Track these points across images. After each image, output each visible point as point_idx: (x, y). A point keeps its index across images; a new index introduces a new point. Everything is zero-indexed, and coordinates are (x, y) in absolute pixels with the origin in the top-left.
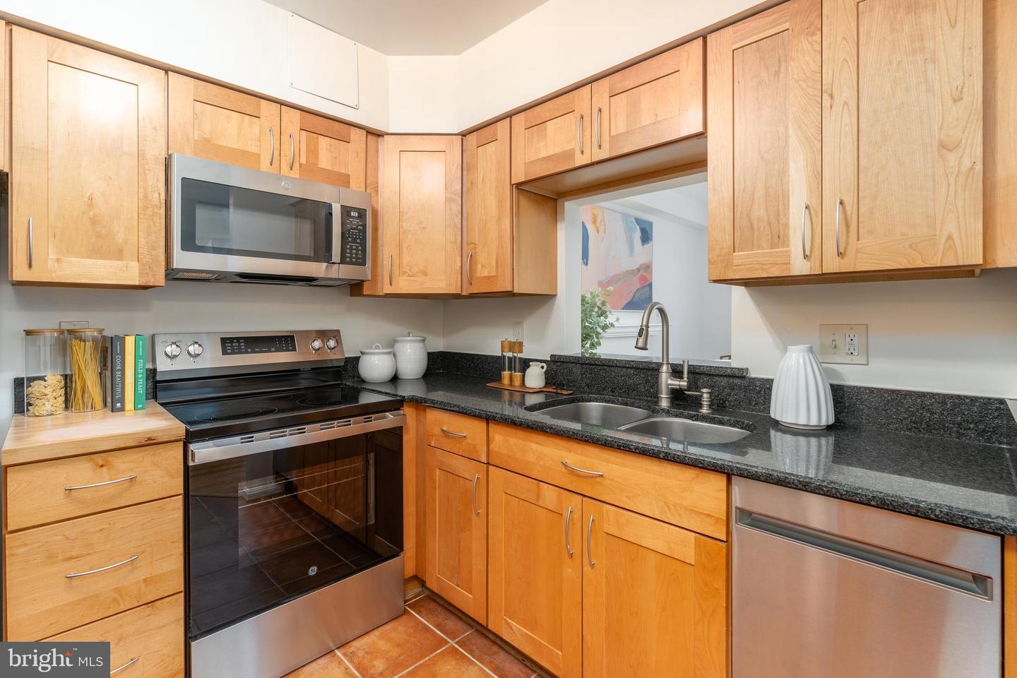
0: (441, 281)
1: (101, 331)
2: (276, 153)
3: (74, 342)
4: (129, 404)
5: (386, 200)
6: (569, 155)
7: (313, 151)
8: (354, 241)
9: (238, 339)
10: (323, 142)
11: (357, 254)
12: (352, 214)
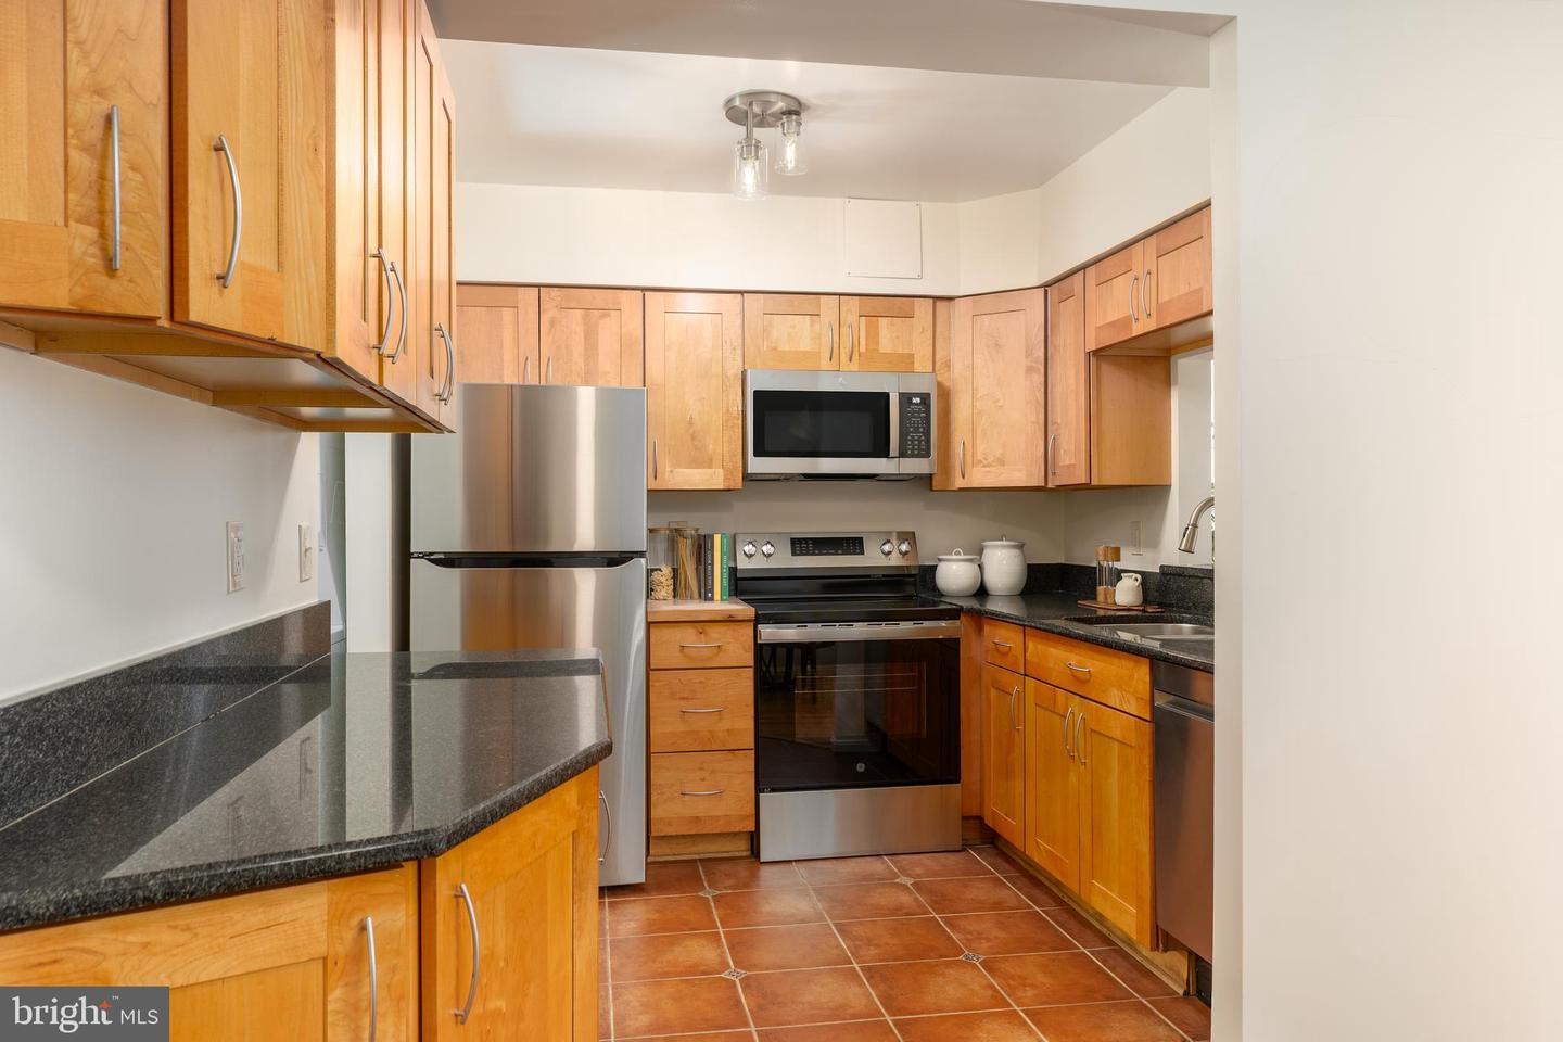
0: (1022, 473)
1: (697, 530)
2: (836, 346)
3: (680, 539)
4: (717, 596)
5: (957, 377)
6: (1126, 322)
7: (873, 335)
8: (916, 431)
9: (807, 540)
10: (883, 322)
11: (919, 446)
12: (914, 400)
